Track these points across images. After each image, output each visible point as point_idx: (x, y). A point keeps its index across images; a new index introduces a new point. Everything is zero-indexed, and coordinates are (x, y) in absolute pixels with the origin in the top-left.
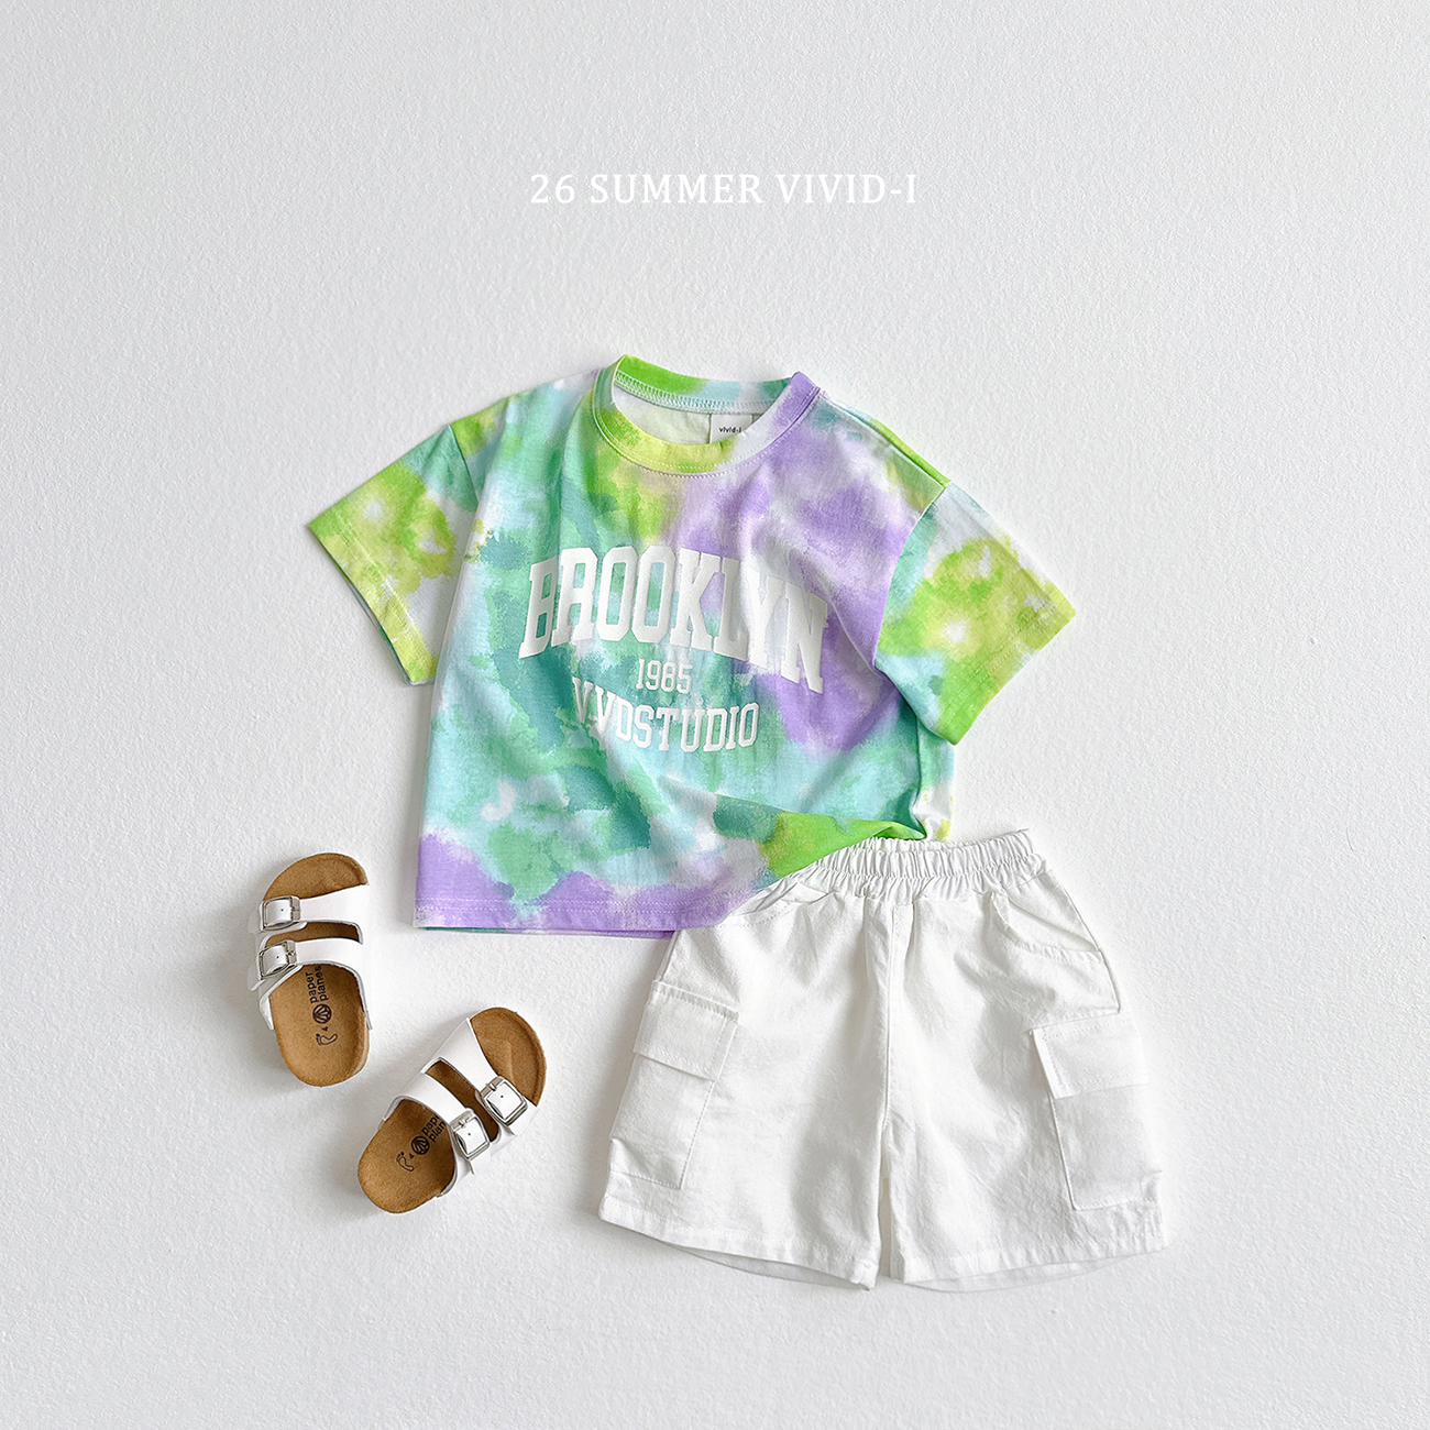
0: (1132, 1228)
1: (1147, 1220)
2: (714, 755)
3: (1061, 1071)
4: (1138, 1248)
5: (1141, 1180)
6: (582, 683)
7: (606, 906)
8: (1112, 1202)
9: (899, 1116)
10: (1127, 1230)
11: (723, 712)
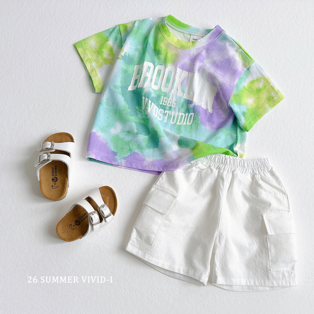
0: (287, 278)
1: (291, 276)
2: (180, 126)
3: (271, 227)
4: (288, 285)
5: (291, 263)
6: (145, 98)
7: (143, 163)
8: (282, 270)
9: (221, 234)
10: (285, 278)
11: (184, 114)
